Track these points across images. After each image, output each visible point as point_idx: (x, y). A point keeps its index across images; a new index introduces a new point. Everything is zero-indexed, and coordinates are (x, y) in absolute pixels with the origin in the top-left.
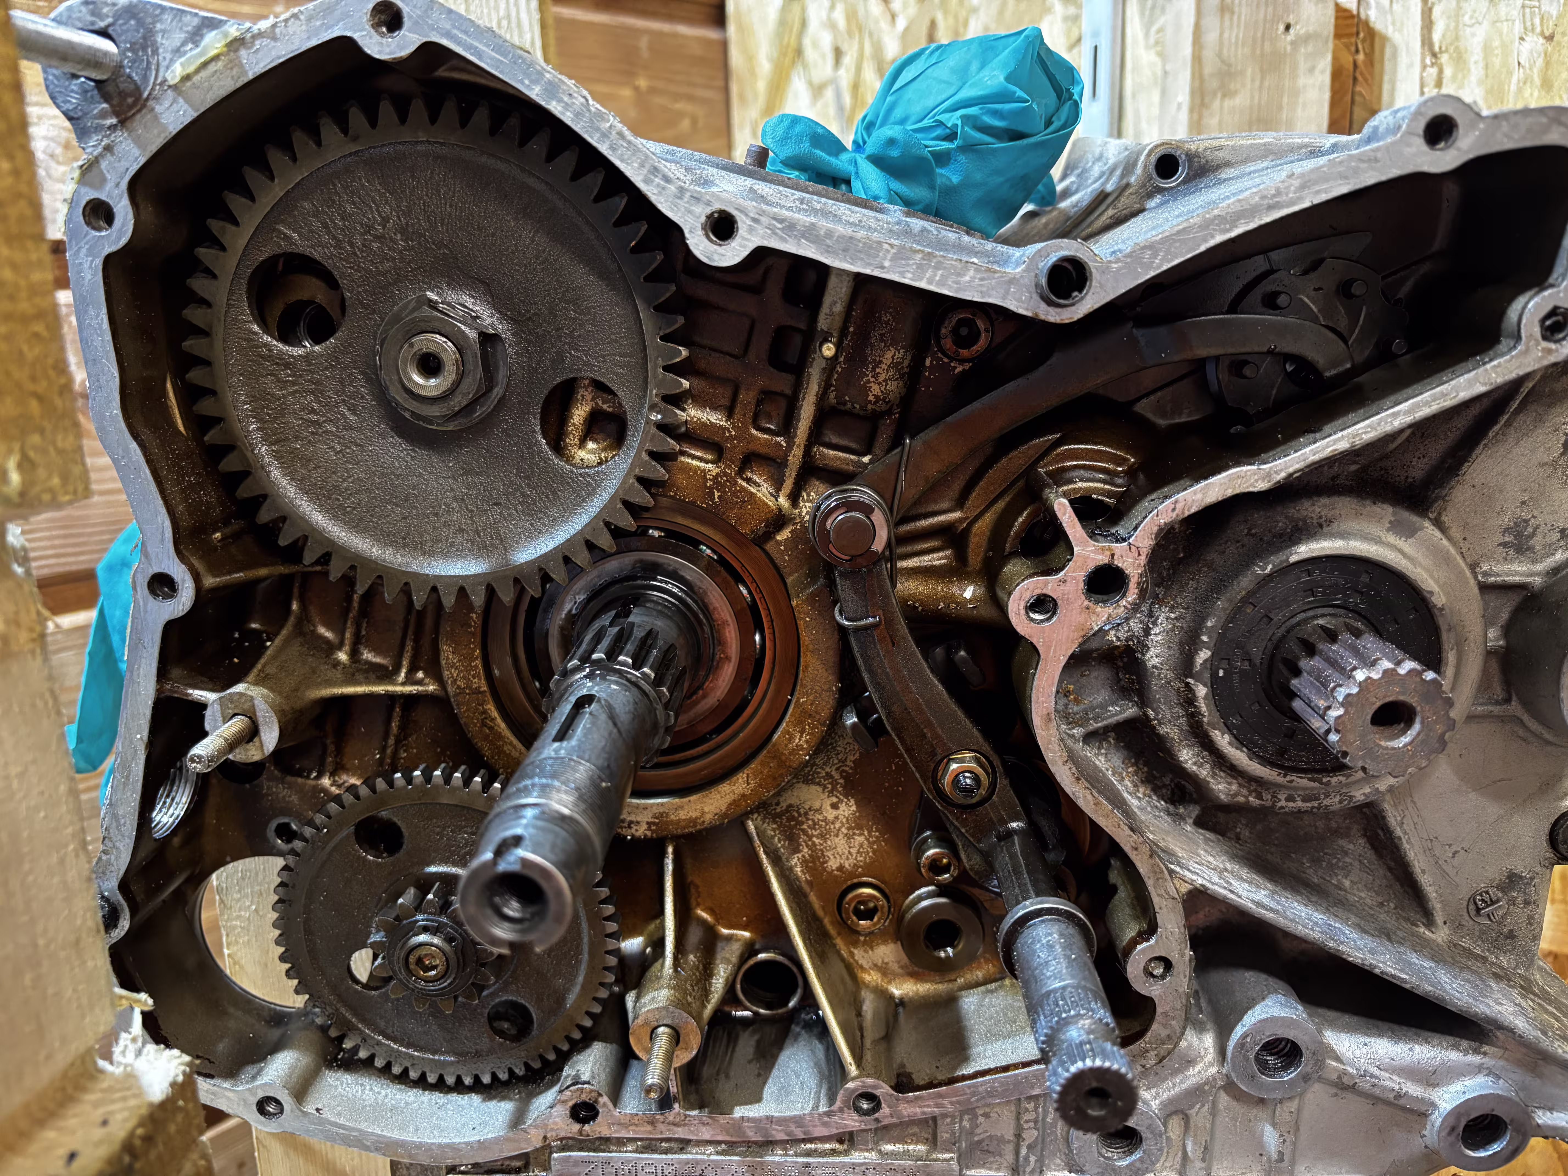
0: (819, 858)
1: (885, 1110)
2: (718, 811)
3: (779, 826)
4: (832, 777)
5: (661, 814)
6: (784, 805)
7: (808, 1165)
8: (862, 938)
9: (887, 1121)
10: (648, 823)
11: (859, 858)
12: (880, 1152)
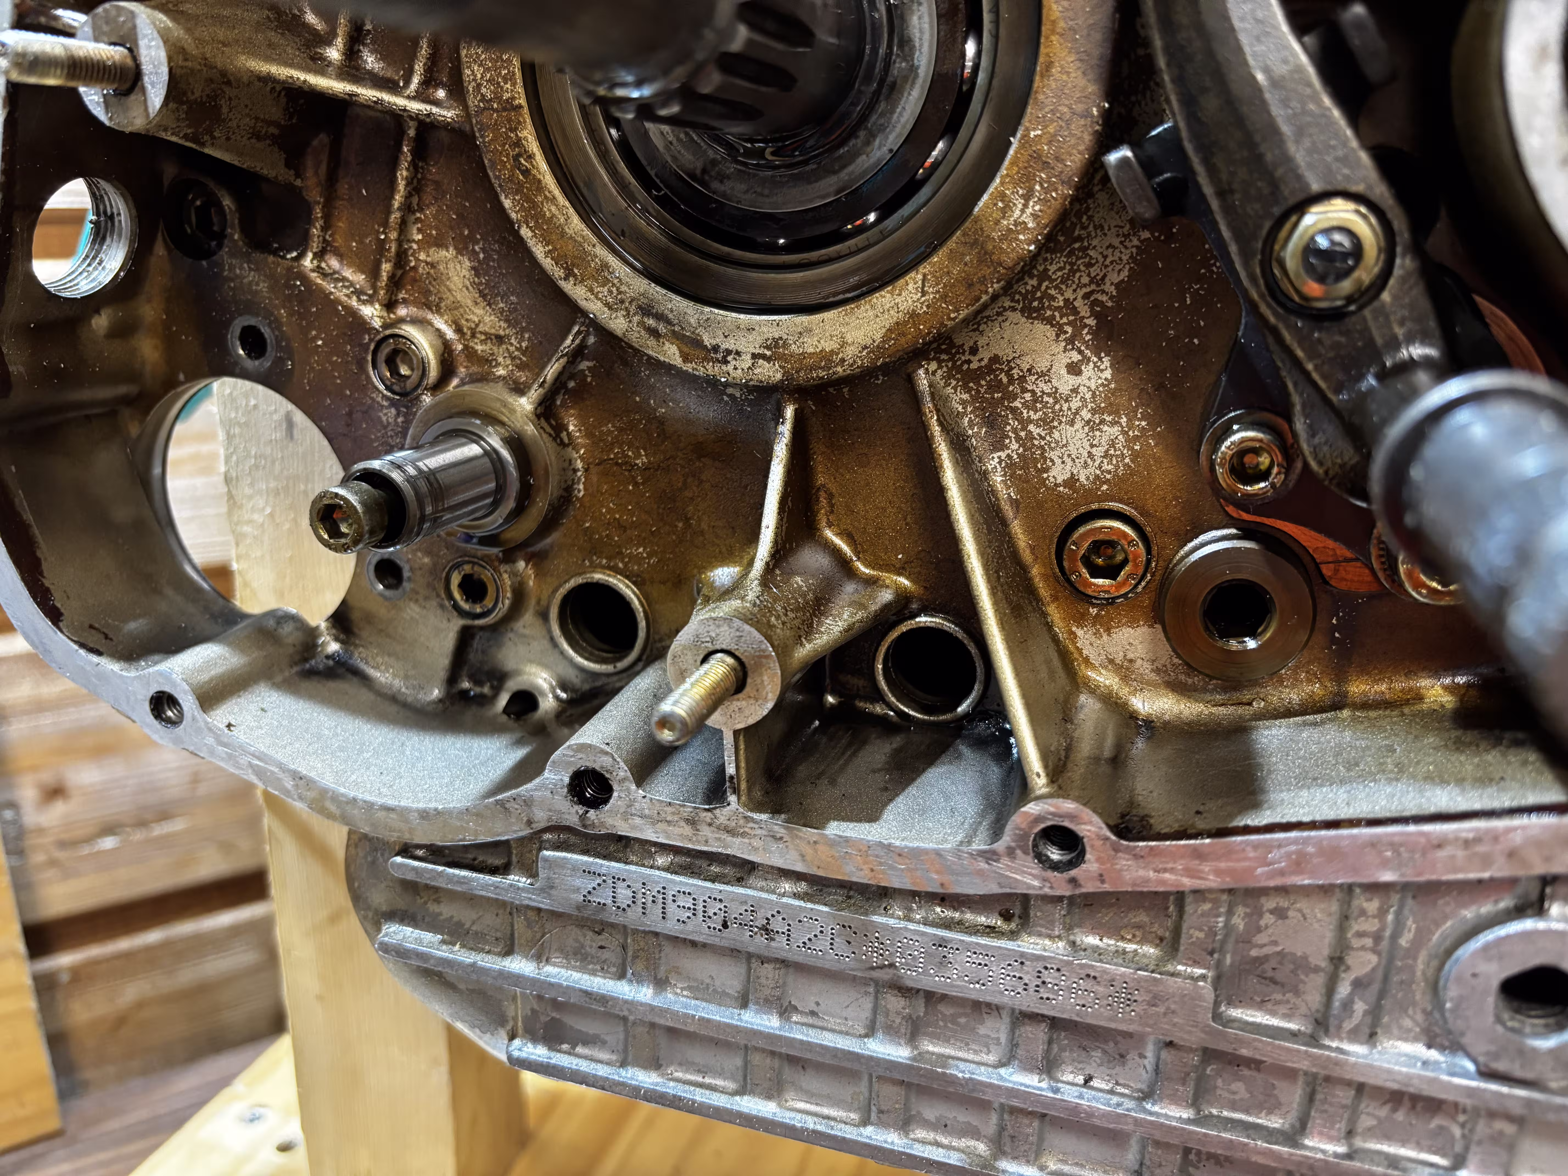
0: (1036, 461)
1: (1091, 865)
2: (869, 342)
3: (974, 399)
4: (1075, 311)
5: (776, 341)
6: (985, 355)
7: (942, 943)
8: (1093, 611)
9: (1089, 887)
10: (754, 356)
11: (1106, 467)
12: (1073, 944)
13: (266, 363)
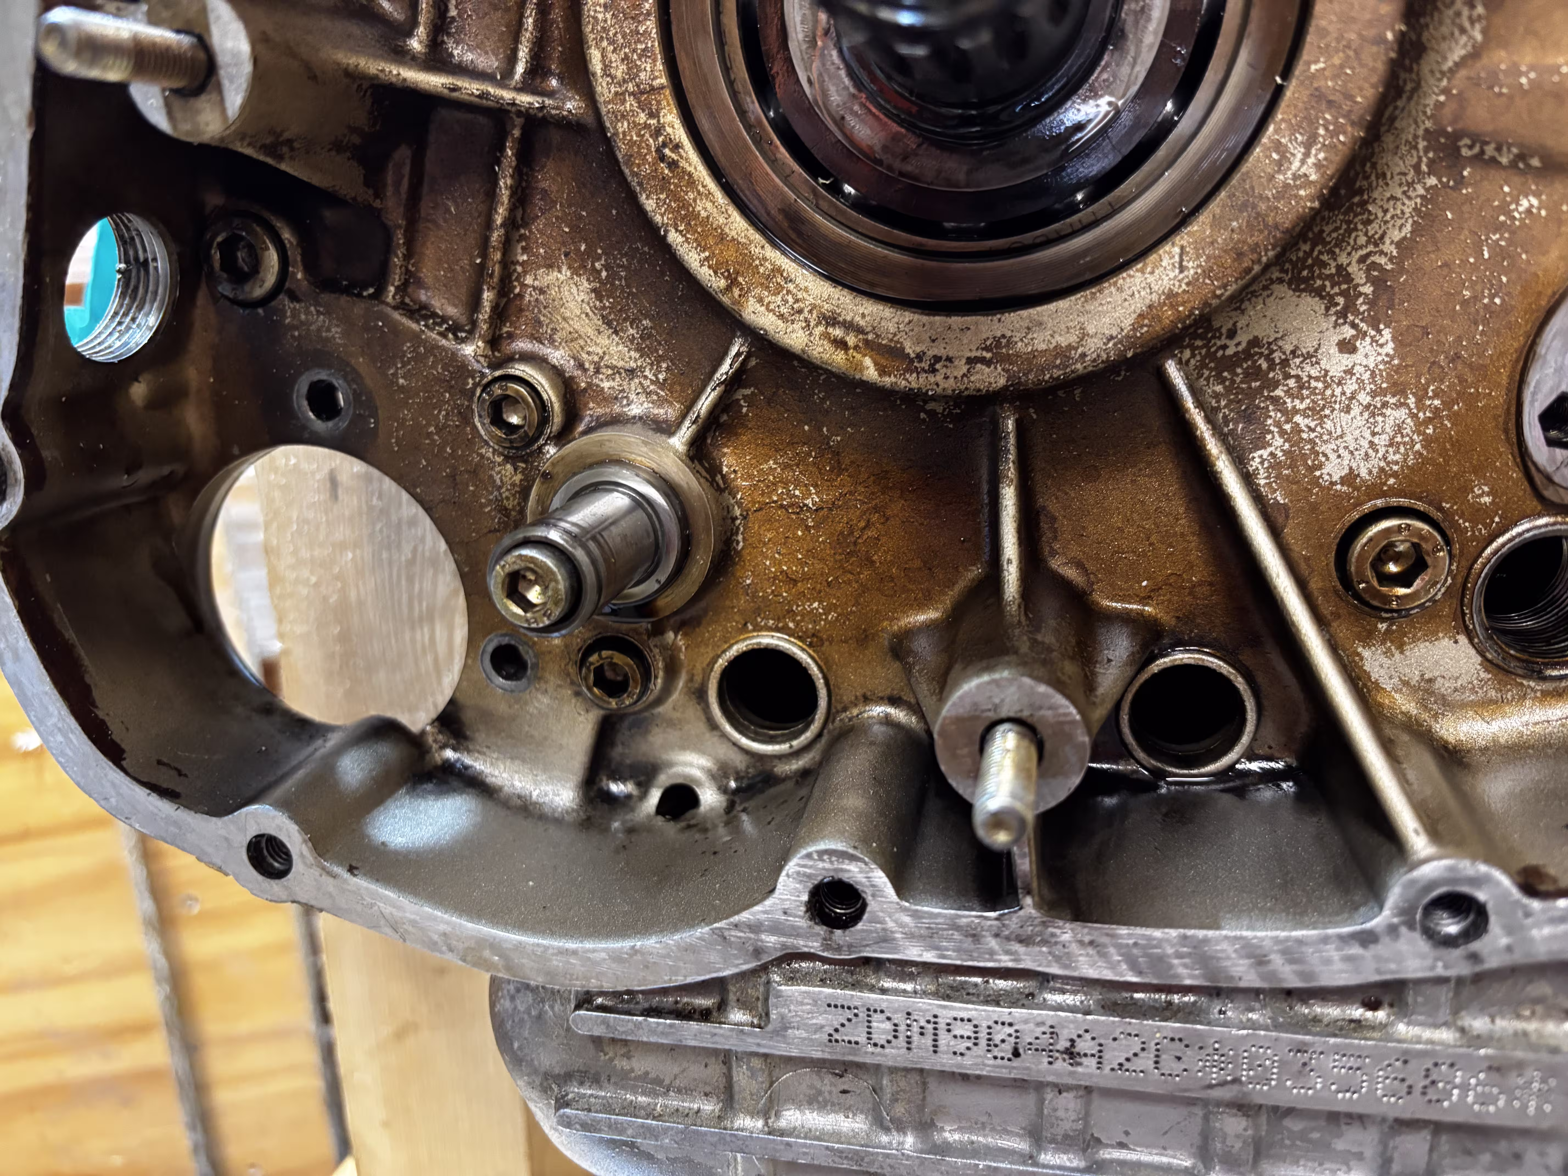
0: (1304, 457)
1: (1495, 936)
2: (1116, 331)
4: (1348, 278)
5: (997, 341)
6: (1243, 338)
7: (1301, 1049)
8: (1382, 627)
9: (1492, 962)
10: (971, 361)
11: (1391, 457)
12: (1462, 1030)
13: (340, 424)
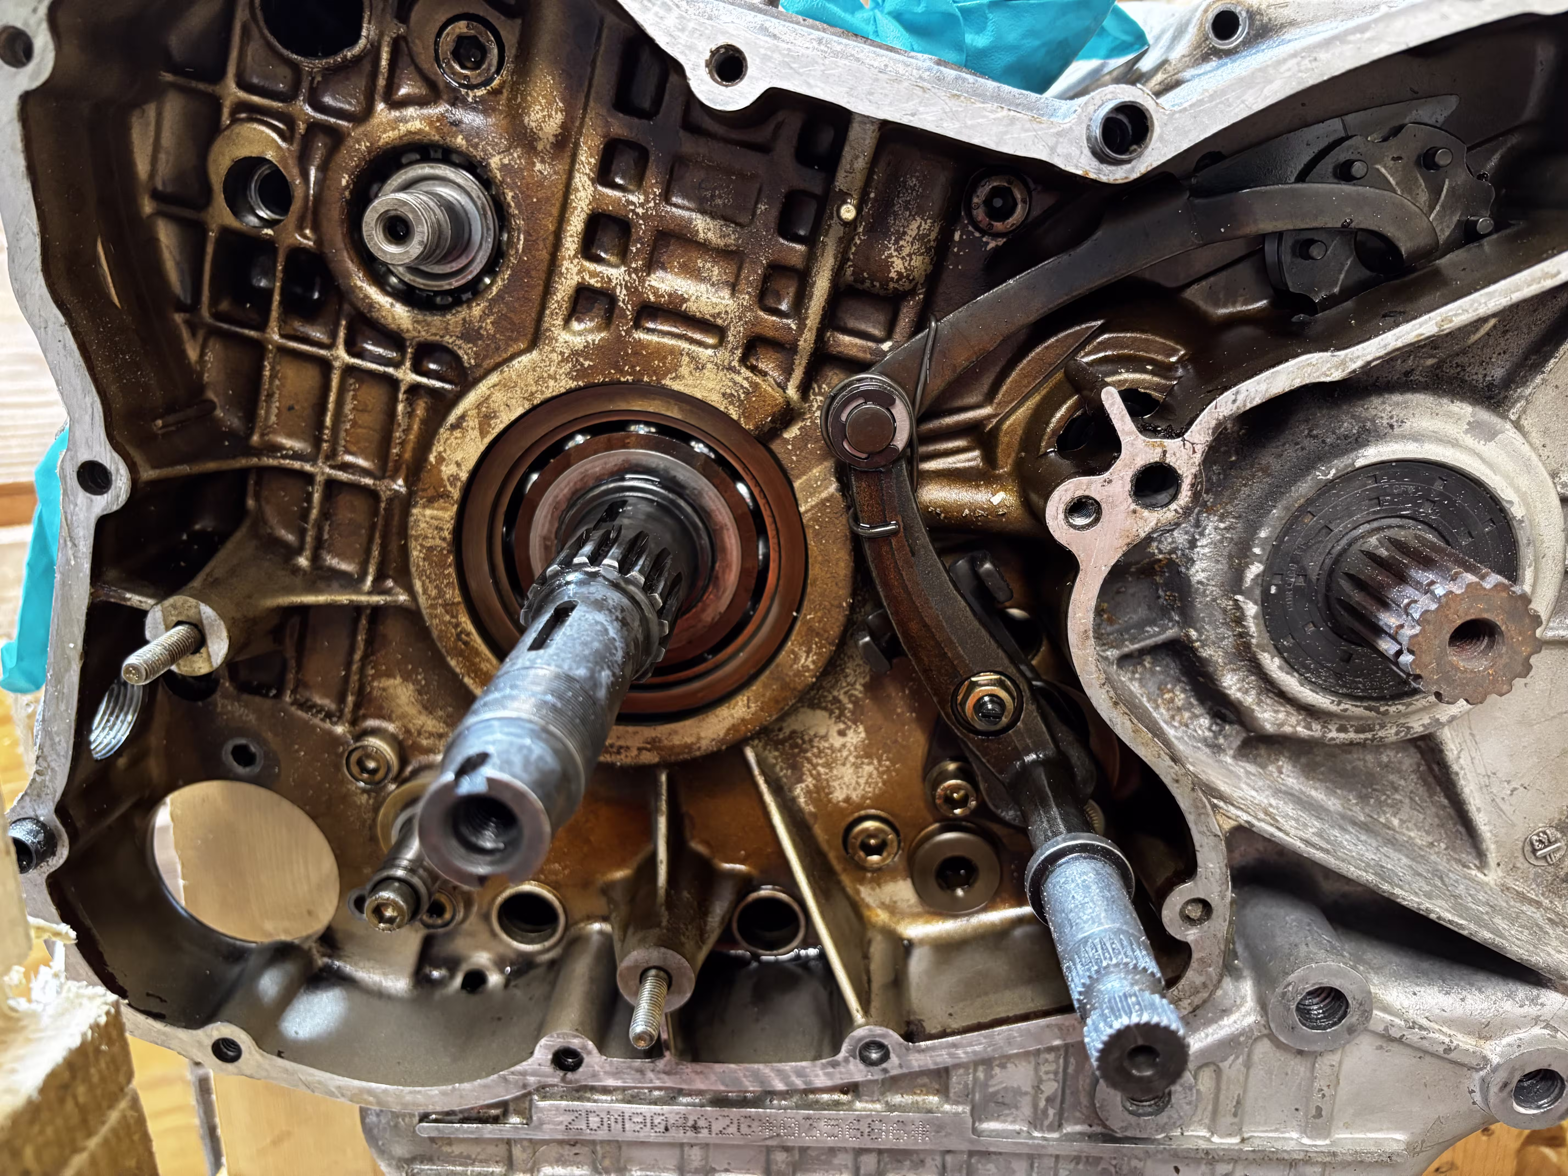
0: (823, 788)
1: (894, 1059)
2: (715, 736)
3: (782, 754)
4: (839, 701)
5: (654, 739)
6: (787, 731)
7: (808, 1118)
8: (869, 875)
9: (895, 1072)
10: (640, 749)
11: (868, 789)
12: (886, 1103)
13: (255, 769)
